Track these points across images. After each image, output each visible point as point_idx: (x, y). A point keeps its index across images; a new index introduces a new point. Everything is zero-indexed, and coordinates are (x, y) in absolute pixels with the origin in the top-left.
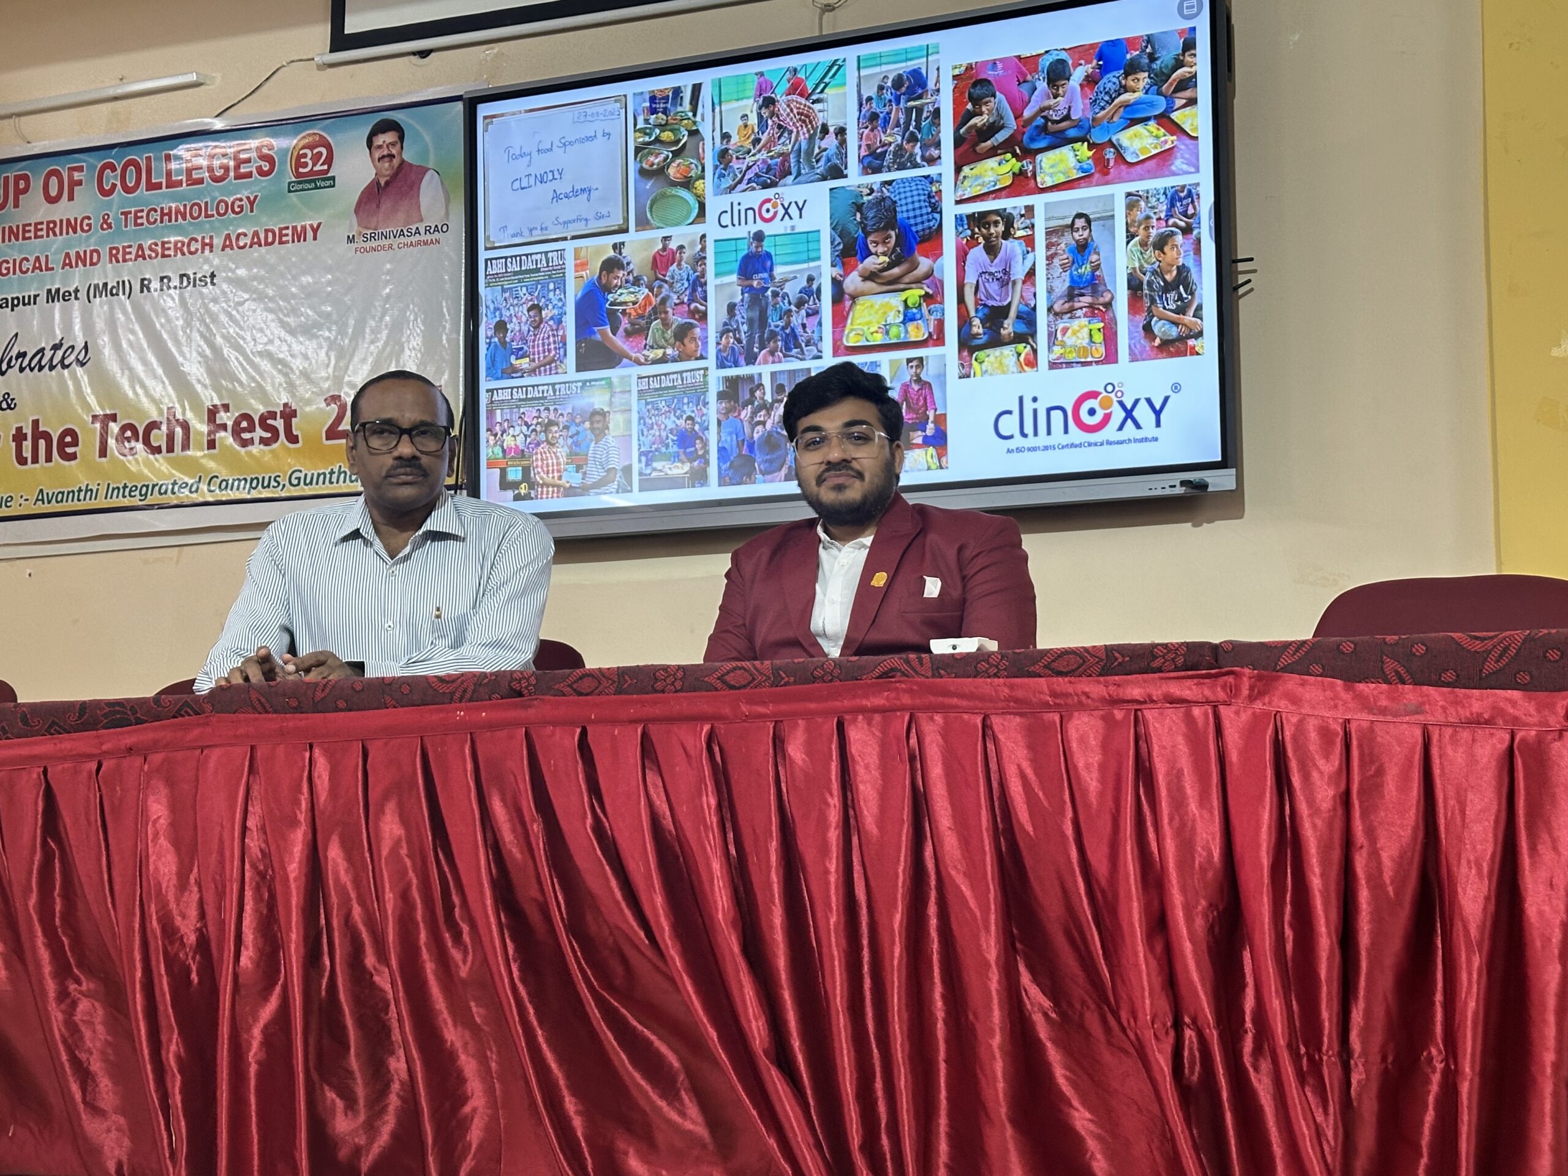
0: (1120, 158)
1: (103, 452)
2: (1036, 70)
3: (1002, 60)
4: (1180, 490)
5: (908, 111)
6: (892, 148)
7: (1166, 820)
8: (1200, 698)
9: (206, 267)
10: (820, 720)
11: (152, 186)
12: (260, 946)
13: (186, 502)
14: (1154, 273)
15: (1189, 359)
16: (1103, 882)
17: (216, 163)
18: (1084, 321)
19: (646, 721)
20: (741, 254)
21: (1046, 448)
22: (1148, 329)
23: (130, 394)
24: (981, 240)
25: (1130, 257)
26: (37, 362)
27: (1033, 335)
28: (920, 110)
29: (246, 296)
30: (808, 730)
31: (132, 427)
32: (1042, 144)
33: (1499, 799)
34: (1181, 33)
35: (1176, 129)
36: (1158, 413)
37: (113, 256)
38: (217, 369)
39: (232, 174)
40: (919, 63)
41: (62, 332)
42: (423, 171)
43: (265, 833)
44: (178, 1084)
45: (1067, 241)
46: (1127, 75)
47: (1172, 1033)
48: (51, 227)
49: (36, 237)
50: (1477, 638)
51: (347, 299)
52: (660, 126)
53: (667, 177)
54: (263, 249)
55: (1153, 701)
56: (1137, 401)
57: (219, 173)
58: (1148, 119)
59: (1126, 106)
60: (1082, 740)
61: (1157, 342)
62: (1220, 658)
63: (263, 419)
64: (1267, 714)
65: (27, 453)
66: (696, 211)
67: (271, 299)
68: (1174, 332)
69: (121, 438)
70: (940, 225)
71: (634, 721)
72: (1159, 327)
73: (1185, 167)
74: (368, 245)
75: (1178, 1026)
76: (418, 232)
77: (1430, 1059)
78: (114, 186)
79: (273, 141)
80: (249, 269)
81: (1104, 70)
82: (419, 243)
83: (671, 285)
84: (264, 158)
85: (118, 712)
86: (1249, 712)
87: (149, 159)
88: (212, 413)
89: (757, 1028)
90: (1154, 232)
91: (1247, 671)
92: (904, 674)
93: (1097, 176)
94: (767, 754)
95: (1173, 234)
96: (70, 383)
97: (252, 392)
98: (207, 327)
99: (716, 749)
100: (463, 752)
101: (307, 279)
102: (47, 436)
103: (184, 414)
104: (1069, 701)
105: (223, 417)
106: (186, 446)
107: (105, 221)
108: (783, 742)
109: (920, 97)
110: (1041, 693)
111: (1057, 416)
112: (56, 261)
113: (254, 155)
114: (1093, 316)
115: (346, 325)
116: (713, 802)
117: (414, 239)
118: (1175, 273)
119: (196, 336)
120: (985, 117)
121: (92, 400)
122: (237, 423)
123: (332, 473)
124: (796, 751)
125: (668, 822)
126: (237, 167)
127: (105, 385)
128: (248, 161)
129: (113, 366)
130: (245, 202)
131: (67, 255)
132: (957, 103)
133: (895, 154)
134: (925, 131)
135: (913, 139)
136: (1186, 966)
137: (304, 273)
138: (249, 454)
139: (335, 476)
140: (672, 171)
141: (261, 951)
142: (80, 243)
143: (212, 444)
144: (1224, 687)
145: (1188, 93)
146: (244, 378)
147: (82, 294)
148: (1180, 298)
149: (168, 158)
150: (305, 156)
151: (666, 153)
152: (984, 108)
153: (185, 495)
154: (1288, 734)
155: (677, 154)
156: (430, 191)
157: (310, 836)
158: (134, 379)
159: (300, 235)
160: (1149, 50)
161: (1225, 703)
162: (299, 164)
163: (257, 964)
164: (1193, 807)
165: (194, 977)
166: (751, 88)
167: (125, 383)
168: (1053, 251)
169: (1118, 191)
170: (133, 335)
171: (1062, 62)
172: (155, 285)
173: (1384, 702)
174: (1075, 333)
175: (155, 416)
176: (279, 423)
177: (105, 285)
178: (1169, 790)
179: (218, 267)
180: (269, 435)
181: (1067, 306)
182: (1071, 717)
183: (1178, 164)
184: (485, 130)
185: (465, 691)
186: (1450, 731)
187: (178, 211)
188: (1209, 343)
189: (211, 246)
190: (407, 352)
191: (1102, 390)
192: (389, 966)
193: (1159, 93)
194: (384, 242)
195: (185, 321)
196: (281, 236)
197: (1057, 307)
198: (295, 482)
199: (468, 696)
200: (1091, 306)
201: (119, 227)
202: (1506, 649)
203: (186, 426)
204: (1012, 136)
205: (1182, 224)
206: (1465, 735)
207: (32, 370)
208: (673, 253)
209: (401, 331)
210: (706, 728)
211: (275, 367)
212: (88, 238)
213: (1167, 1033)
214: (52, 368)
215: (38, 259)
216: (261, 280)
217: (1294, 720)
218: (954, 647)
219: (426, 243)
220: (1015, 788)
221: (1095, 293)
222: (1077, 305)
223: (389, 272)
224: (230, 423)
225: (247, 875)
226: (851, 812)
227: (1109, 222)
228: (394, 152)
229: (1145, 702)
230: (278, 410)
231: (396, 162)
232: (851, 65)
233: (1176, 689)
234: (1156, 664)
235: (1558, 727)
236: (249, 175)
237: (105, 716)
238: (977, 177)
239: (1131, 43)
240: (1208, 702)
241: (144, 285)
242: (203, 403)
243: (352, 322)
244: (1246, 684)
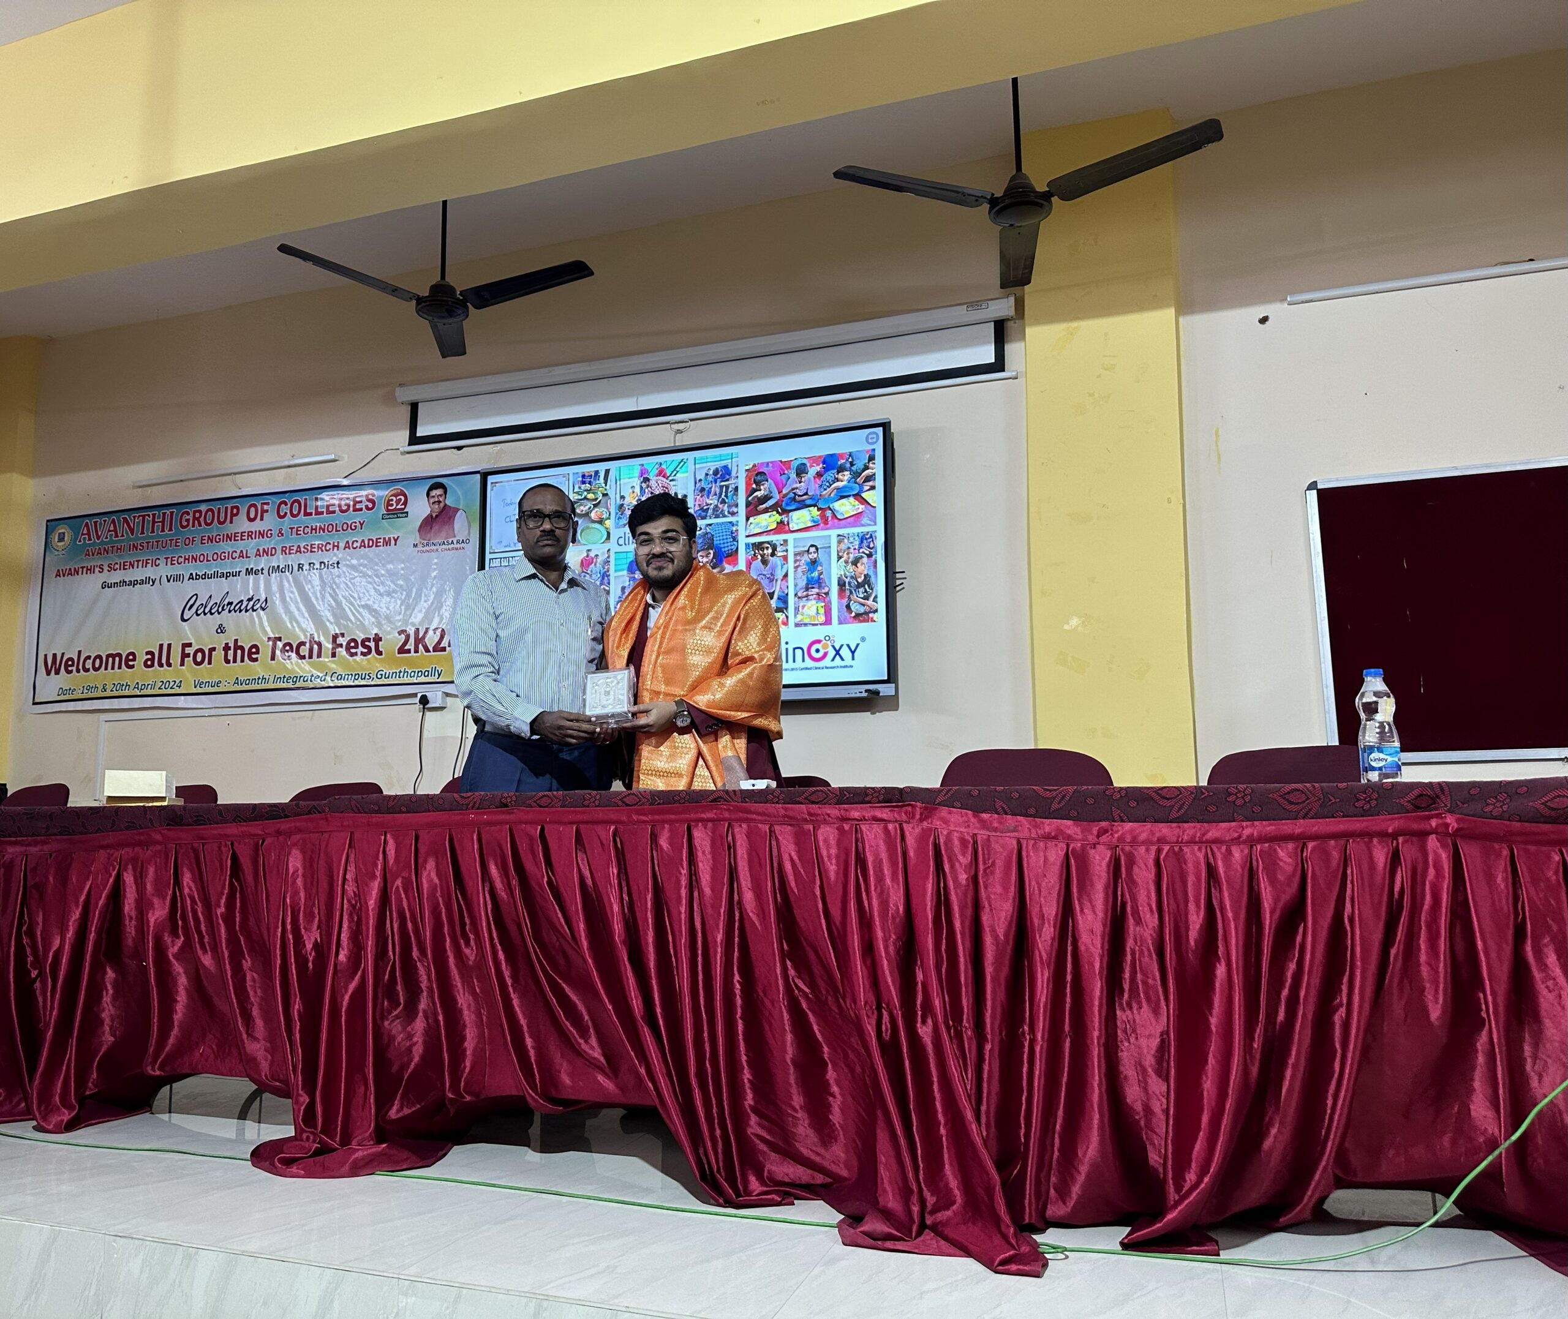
0: (834, 516)
1: (273, 658)
2: (789, 468)
3: (772, 462)
4: (865, 695)
5: (721, 487)
6: (712, 507)
7: (873, 888)
8: (892, 819)
9: (335, 558)
10: (677, 825)
11: (307, 514)
12: (351, 948)
13: (318, 686)
14: (852, 577)
15: (870, 624)
16: (838, 923)
17: (343, 503)
18: (814, 602)
19: (578, 823)
20: (629, 560)
21: (792, 669)
22: (848, 607)
23: (289, 626)
24: (759, 557)
25: (839, 568)
26: (238, 608)
27: (786, 608)
28: (727, 487)
29: (356, 574)
30: (671, 831)
31: (290, 645)
32: (793, 507)
33: (1061, 881)
34: (867, 451)
35: (864, 501)
36: (853, 652)
37: (283, 551)
38: (339, 614)
39: (351, 509)
40: (728, 462)
41: (253, 591)
42: (457, 510)
43: (357, 882)
44: (298, 1027)
45: (806, 558)
46: (838, 473)
47: (875, 1012)
48: (250, 535)
49: (242, 539)
50: (1047, 790)
51: (412, 578)
52: (587, 490)
53: (590, 518)
54: (367, 549)
55: (865, 820)
56: (842, 646)
57: (344, 508)
58: (849, 496)
59: (838, 489)
60: (826, 841)
61: (853, 614)
62: (904, 796)
63: (363, 641)
64: (930, 829)
65: (230, 657)
66: (605, 536)
67: (370, 577)
68: (862, 610)
69: (283, 651)
70: (737, 548)
71: (571, 823)
72: (854, 606)
73: (869, 522)
74: (424, 549)
75: (879, 1008)
76: (452, 542)
77: (1023, 1033)
78: (286, 513)
79: (375, 492)
80: (358, 560)
81: (826, 469)
82: (453, 549)
83: (591, 576)
84: (369, 500)
85: (274, 811)
86: (920, 827)
87: (306, 499)
88: (335, 637)
89: (636, 1004)
90: (851, 556)
91: (918, 804)
92: (725, 800)
93: (822, 525)
94: (647, 843)
95: (862, 557)
96: (256, 619)
97: (358, 627)
98: (334, 590)
99: (618, 840)
100: (473, 839)
101: (390, 566)
102: (242, 648)
103: (319, 638)
104: (818, 818)
105: (340, 640)
106: (319, 656)
107: (280, 532)
108: (656, 836)
109: (728, 480)
110: (803, 813)
111: (799, 652)
112: (252, 553)
113: (364, 499)
114: (819, 599)
115: (411, 591)
116: (615, 871)
117: (451, 546)
118: (863, 578)
119: (327, 595)
120: (762, 492)
121: (268, 629)
122: (348, 643)
123: (400, 672)
124: (664, 842)
125: (589, 882)
126: (354, 505)
127: (275, 621)
128: (361, 502)
129: (281, 610)
130: (358, 524)
131: (258, 550)
132: (748, 484)
133: (714, 509)
134: (730, 498)
135: (723, 502)
136: (884, 973)
137: (389, 563)
138: (355, 661)
139: (402, 674)
140: (593, 515)
141: (351, 951)
142: (266, 544)
143: (334, 655)
144: (905, 813)
145: (871, 483)
146: (353, 618)
147: (265, 572)
148: (866, 591)
149: (317, 499)
150: (392, 500)
151: (590, 505)
152: (762, 487)
153: (318, 682)
154: (942, 841)
155: (595, 506)
156: (460, 521)
157: (382, 885)
158: (293, 618)
159: (387, 542)
160: (850, 460)
161: (906, 822)
162: (389, 504)
163: (349, 958)
164: (888, 881)
165: (310, 965)
166: (637, 473)
167: (286, 619)
168: (798, 564)
169: (833, 533)
170: (292, 594)
171: (804, 464)
172: (306, 567)
173: (996, 825)
174: (809, 608)
175: (303, 639)
176: (372, 644)
177: (278, 566)
178: (874, 871)
179: (341, 559)
180: (366, 650)
181: (805, 593)
182: (819, 827)
183: (865, 520)
184: (492, 490)
185: (475, 803)
186: (1033, 842)
187: (320, 528)
188: (881, 617)
189: (338, 547)
190: (444, 608)
191: (823, 639)
192: (427, 959)
193: (856, 483)
194: (433, 547)
195: (322, 587)
196: (377, 542)
197: (799, 594)
198: (379, 676)
199: (477, 806)
200: (818, 594)
201: (287, 536)
202: (1064, 797)
203: (319, 644)
204: (777, 502)
205: (867, 552)
206: (1042, 844)
207: (235, 612)
208: (592, 559)
209: (441, 596)
210: (612, 828)
211: (370, 614)
212: (270, 541)
213: (873, 1013)
214: (247, 611)
215: (242, 551)
216: (365, 566)
217: (945, 833)
218: (753, 785)
219: (457, 549)
220: (788, 867)
221: (820, 587)
222: (810, 593)
223: (436, 564)
224: (344, 644)
225: (345, 906)
226: (694, 878)
227: (827, 550)
228: (441, 499)
229: (861, 820)
230: (372, 637)
231: (442, 505)
232: (691, 462)
233: (878, 814)
234: (867, 799)
235: (1094, 842)
236: (361, 510)
237: (266, 813)
238: (757, 524)
239: (841, 456)
240: (896, 821)
241: (300, 567)
242: (329, 632)
243: (414, 590)
244: (918, 811)
